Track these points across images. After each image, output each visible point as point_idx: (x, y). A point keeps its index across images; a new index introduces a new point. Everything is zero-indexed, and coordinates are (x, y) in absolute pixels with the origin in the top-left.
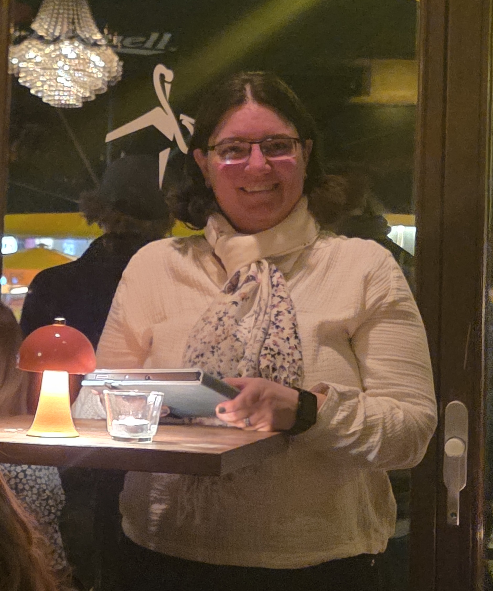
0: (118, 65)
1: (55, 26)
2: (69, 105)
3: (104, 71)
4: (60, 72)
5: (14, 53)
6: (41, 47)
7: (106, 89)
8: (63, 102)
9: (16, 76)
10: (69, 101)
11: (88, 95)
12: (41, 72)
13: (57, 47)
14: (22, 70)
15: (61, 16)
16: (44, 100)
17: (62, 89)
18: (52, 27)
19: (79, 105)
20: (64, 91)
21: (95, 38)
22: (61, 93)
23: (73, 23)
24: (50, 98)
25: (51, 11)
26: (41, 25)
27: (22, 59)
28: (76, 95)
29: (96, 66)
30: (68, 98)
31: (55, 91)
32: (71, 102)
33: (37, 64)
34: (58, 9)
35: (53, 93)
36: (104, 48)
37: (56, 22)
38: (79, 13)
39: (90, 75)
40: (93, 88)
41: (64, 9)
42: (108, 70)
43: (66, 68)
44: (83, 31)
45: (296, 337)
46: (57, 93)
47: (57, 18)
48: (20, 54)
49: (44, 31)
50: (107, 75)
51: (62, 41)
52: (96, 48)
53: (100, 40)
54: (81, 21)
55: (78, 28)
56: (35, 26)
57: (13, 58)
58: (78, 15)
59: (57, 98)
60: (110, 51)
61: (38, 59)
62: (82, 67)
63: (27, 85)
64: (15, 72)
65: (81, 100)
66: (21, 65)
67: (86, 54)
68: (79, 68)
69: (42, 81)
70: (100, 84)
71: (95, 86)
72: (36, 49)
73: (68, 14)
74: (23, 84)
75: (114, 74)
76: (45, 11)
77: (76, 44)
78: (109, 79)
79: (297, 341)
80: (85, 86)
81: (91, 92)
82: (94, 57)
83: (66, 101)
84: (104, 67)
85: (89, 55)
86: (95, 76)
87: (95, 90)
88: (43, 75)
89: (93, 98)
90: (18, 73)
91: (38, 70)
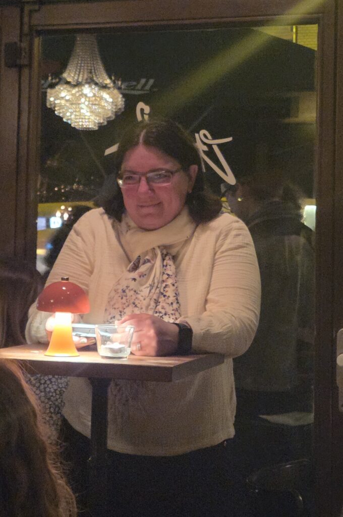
0: (122, 100)
1: (79, 75)
2: (89, 128)
3: (112, 105)
4: (82, 106)
5: (51, 94)
6: (69, 89)
7: (114, 117)
8: (85, 126)
9: (54, 109)
10: (89, 125)
11: (102, 121)
12: (70, 106)
13: (80, 89)
14: (57, 105)
15: (82, 68)
16: (72, 125)
17: (84, 118)
18: (77, 75)
19: (96, 128)
20: (85, 119)
21: (106, 82)
22: (84, 121)
23: (91, 73)
24: (76, 124)
25: (76, 65)
26: (69, 74)
27: (57, 98)
28: (94, 121)
29: (107, 101)
30: (88, 123)
31: (80, 119)
32: (90, 127)
33: (67, 101)
34: (81, 63)
35: (78, 120)
36: (112, 89)
37: (80, 72)
38: (95, 66)
39: (103, 107)
40: (106, 117)
41: (84, 63)
42: (115, 104)
43: (87, 103)
44: (98, 78)
45: (178, 303)
46: (81, 120)
47: (80, 69)
48: (55, 94)
49: (71, 78)
50: (114, 107)
51: (84, 85)
52: (107, 90)
53: (110, 84)
54: (96, 71)
55: (94, 76)
56: (65, 75)
57: (51, 97)
58: (94, 67)
59: (80, 124)
60: (116, 91)
61: (67, 98)
62: (97, 103)
63: (61, 115)
64: (52, 106)
65: (97, 125)
66: (56, 102)
67: (100, 94)
68: (95, 103)
69: (71, 112)
70: (110, 114)
71: (107, 115)
72: (66, 91)
73: (88, 66)
74: (57, 114)
75: (120, 107)
76: (72, 64)
77: (93, 86)
78: (116, 110)
79: (178, 305)
80: (100, 115)
81: (104, 120)
82: (105, 95)
83: (86, 125)
84: (112, 102)
85: (102, 94)
86: (106, 108)
87: (107, 118)
88: (71, 108)
89: (106, 123)
90: (55, 107)
91: (68, 105)
